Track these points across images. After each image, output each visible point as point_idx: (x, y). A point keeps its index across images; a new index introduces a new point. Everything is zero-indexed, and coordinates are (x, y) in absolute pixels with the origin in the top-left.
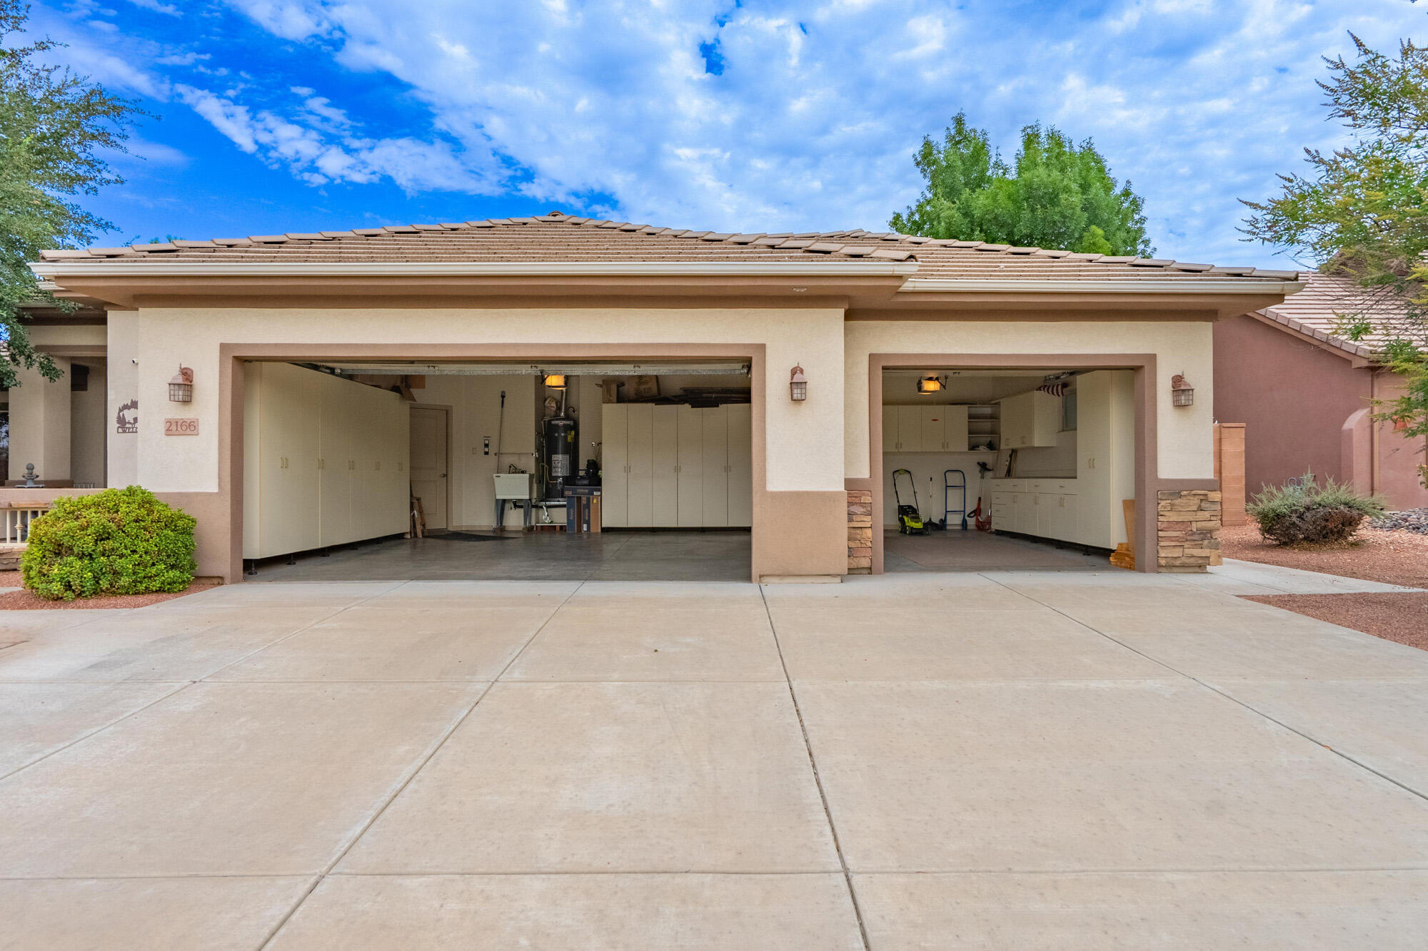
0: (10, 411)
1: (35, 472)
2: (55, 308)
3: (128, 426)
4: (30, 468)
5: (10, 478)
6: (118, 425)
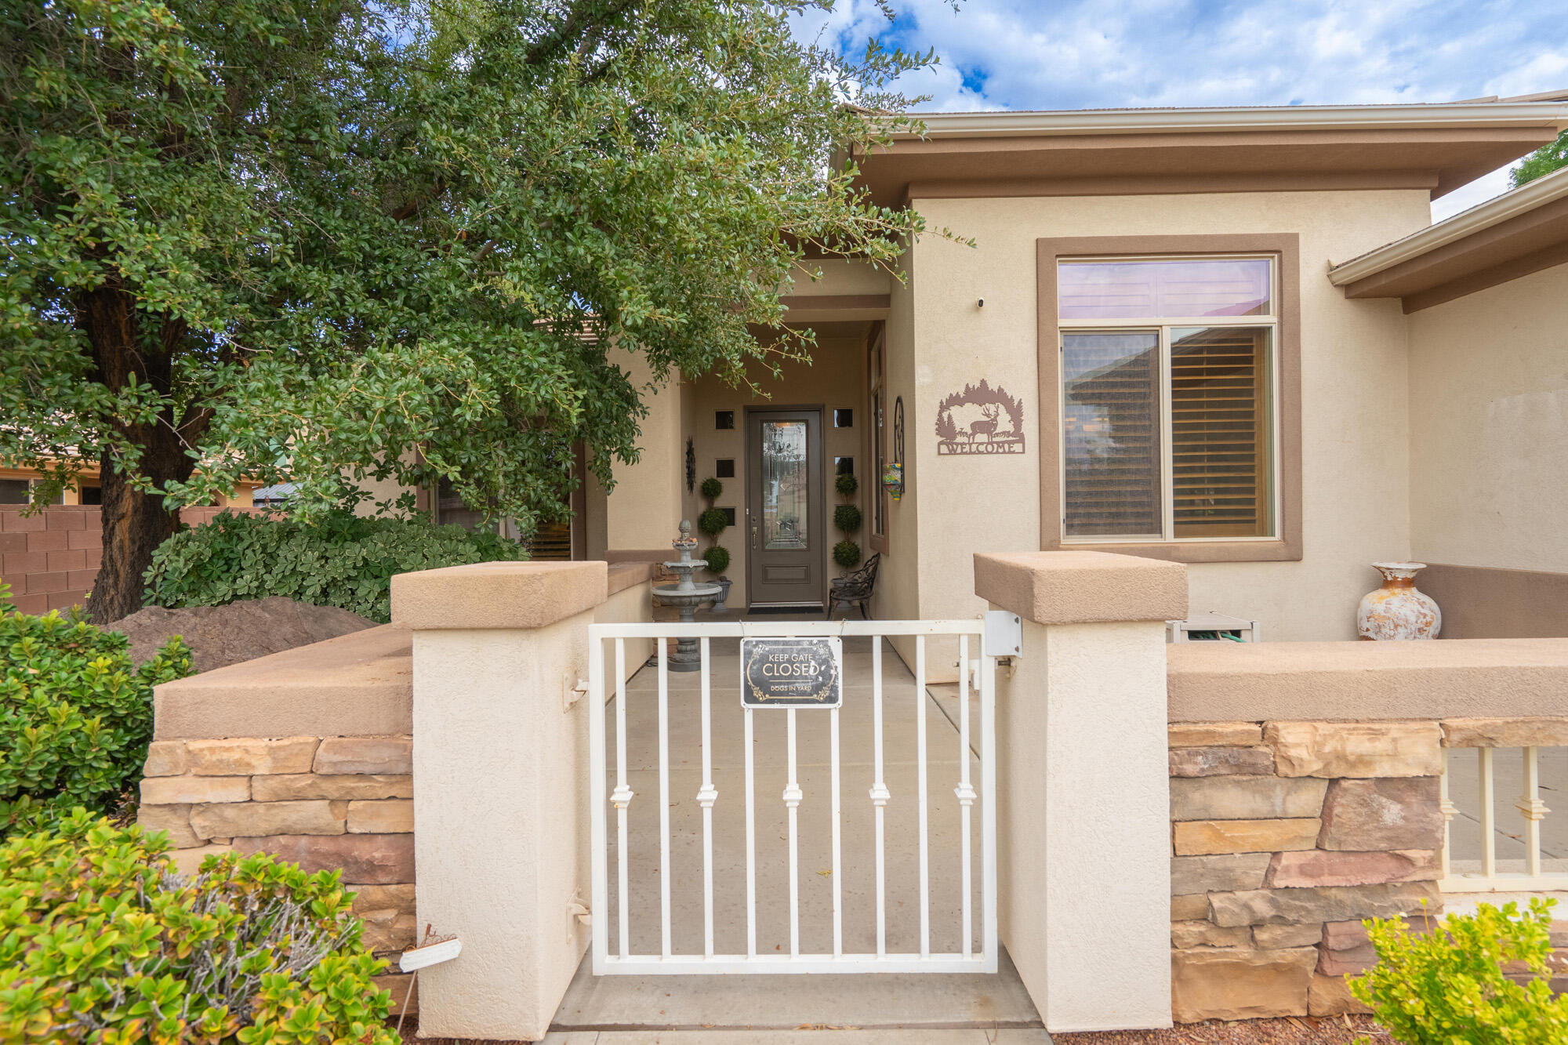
6: (939, 439)
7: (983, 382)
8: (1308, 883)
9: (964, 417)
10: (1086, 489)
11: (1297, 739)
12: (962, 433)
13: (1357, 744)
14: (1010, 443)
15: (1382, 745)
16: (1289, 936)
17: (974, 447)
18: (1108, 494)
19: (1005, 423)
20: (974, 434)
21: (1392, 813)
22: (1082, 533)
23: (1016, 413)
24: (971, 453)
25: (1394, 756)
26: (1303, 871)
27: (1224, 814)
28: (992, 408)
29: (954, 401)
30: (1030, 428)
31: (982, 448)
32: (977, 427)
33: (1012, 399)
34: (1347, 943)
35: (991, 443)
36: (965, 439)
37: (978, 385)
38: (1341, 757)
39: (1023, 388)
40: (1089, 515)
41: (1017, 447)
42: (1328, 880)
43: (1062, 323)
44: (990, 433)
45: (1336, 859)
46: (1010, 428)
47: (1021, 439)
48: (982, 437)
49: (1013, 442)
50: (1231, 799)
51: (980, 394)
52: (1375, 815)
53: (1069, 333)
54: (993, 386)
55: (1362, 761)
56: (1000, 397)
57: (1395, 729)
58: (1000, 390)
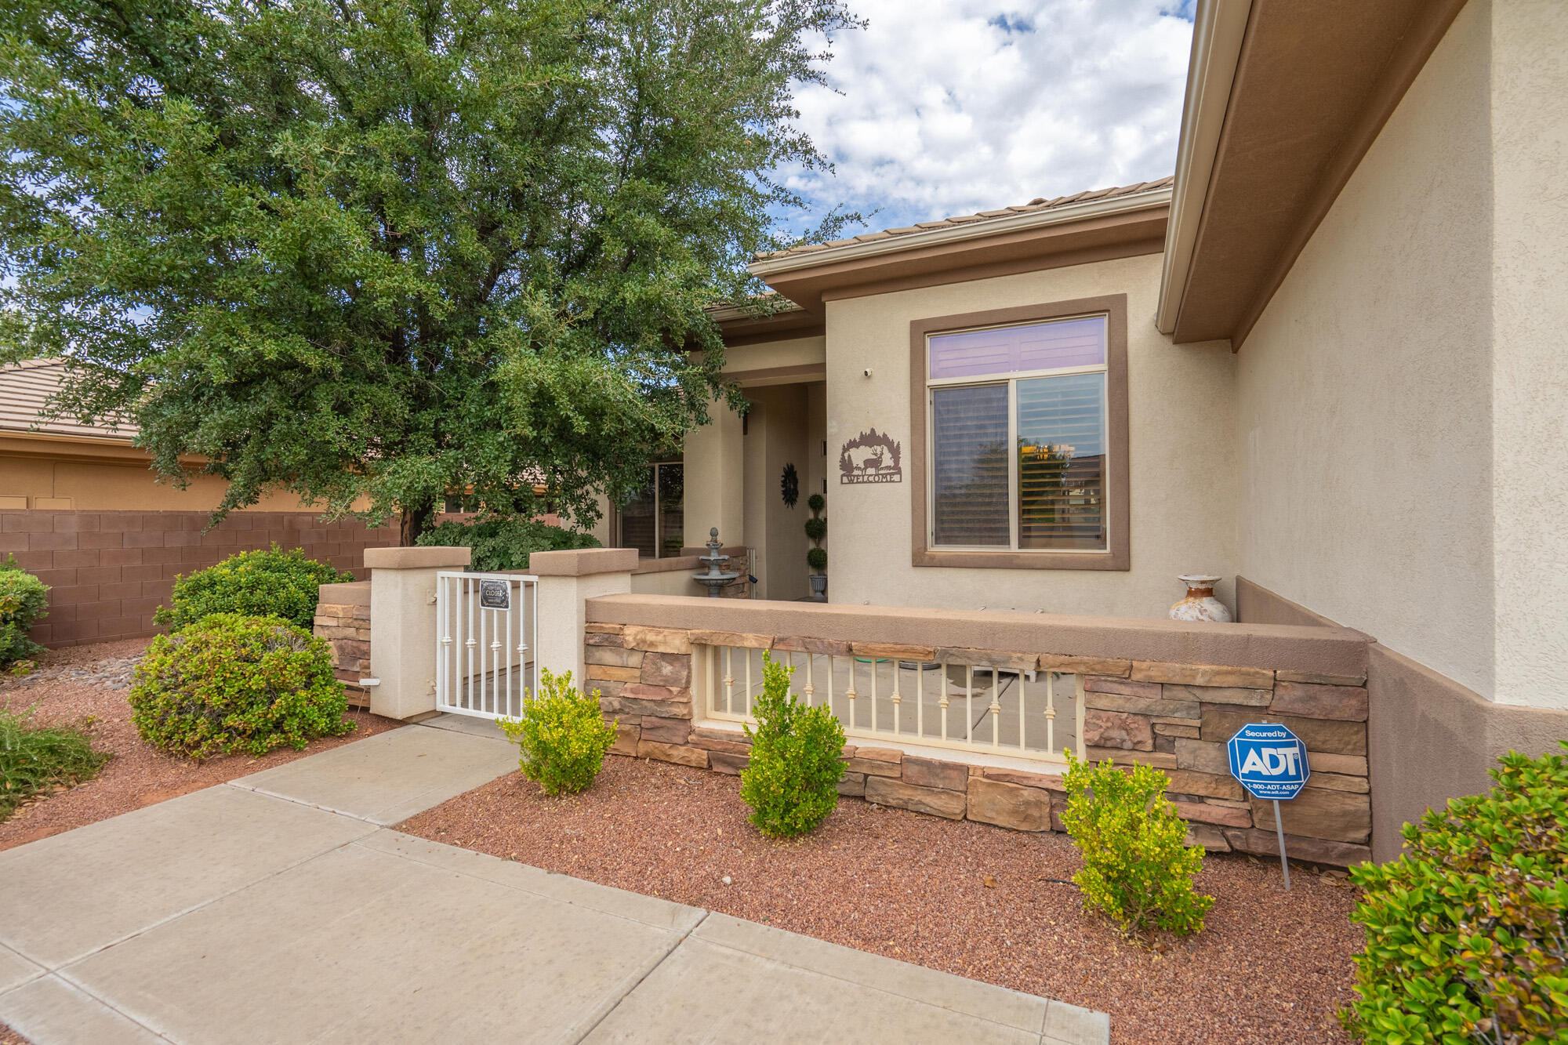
0: (685, 463)
1: (719, 538)
2: (747, 319)
3: (856, 472)
4: (714, 533)
5: (687, 545)
6: (842, 472)
7: (873, 430)
8: (632, 696)
9: (859, 456)
10: (949, 509)
11: (631, 634)
12: (858, 468)
13: (651, 637)
14: (891, 474)
15: (660, 638)
16: (626, 719)
17: (866, 478)
18: (968, 513)
19: (887, 460)
20: (865, 468)
21: (667, 669)
22: (946, 543)
23: (895, 452)
24: (863, 482)
25: (665, 643)
26: (632, 691)
27: (606, 663)
28: (878, 449)
29: (853, 444)
30: (905, 463)
31: (871, 479)
32: (869, 463)
33: (893, 442)
34: (649, 726)
35: (878, 475)
36: (859, 473)
37: (868, 432)
38: (644, 641)
39: (901, 435)
40: (952, 529)
41: (896, 478)
42: (640, 696)
43: (930, 382)
44: (877, 468)
45: (645, 687)
46: (891, 463)
47: (899, 472)
48: (871, 471)
49: (893, 474)
50: (608, 657)
51: (870, 439)
52: (659, 669)
53: (936, 390)
54: (879, 433)
55: (652, 644)
56: (885, 440)
57: (666, 632)
58: (885, 435)
